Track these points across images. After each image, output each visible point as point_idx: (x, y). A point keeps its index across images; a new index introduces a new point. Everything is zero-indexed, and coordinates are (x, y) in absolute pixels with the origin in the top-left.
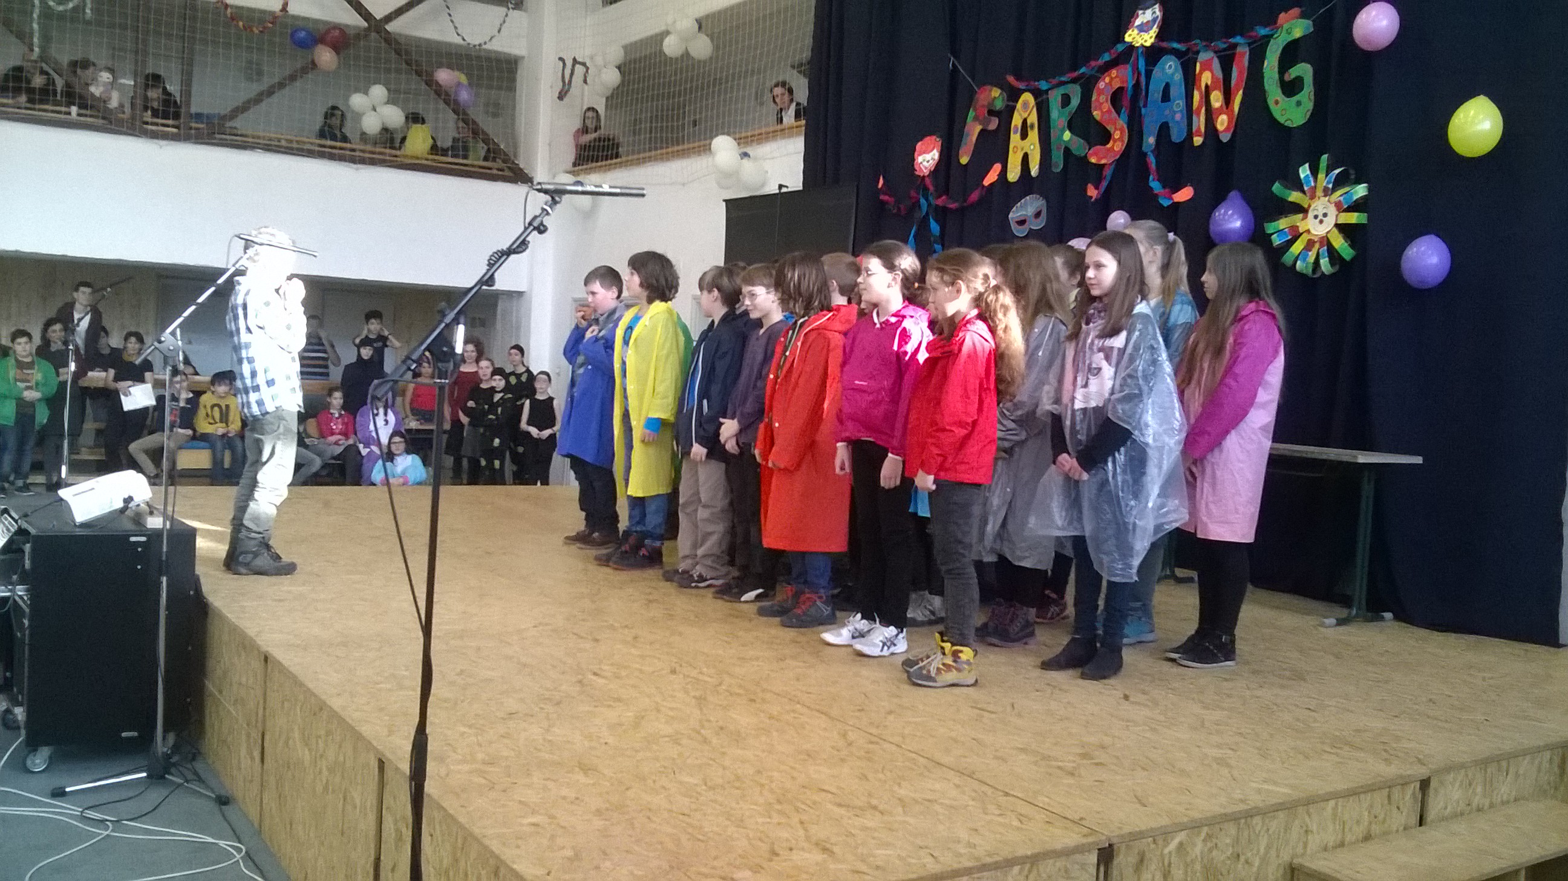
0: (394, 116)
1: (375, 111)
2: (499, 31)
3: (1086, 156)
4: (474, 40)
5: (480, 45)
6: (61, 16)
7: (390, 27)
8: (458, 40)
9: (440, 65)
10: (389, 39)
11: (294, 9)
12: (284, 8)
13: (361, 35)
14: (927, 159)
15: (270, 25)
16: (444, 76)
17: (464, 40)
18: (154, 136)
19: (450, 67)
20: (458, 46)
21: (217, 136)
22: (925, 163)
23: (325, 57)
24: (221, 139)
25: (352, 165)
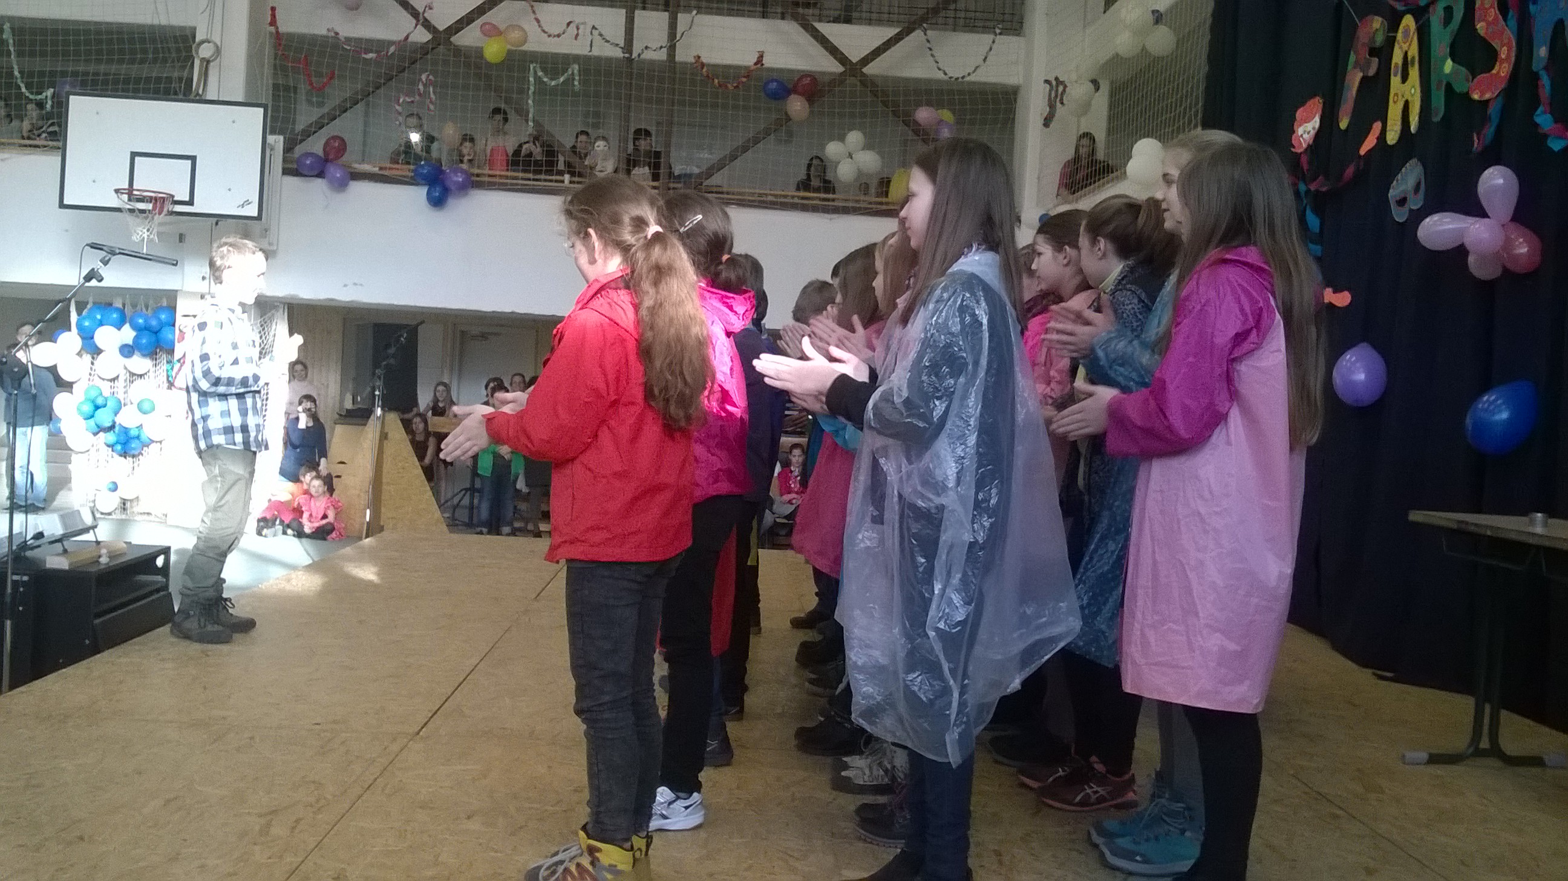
0: (869, 161)
1: (851, 158)
2: (985, 60)
3: (1468, 93)
4: (955, 73)
5: (963, 77)
6: (554, 91)
7: (868, 70)
8: (940, 75)
9: (919, 104)
10: (868, 83)
11: (768, 62)
12: (760, 60)
13: (837, 81)
14: (1306, 130)
15: (744, 80)
16: (923, 114)
17: (945, 74)
19: (929, 104)
20: (938, 81)
22: (1306, 136)
23: (796, 106)
25: (826, 215)
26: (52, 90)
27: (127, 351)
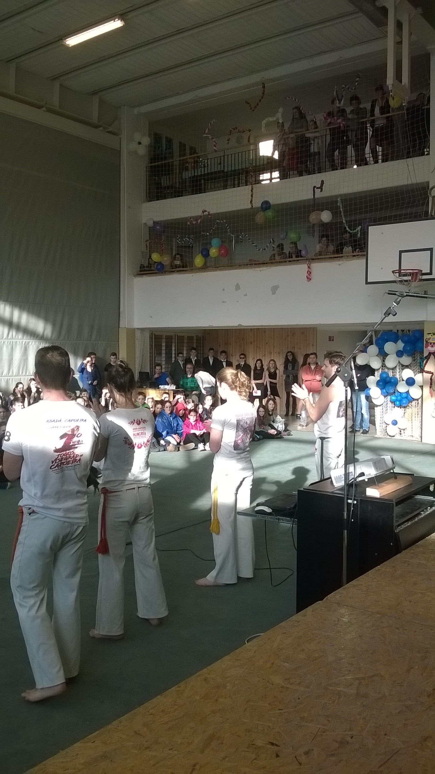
26: (360, 227)
27: (400, 354)
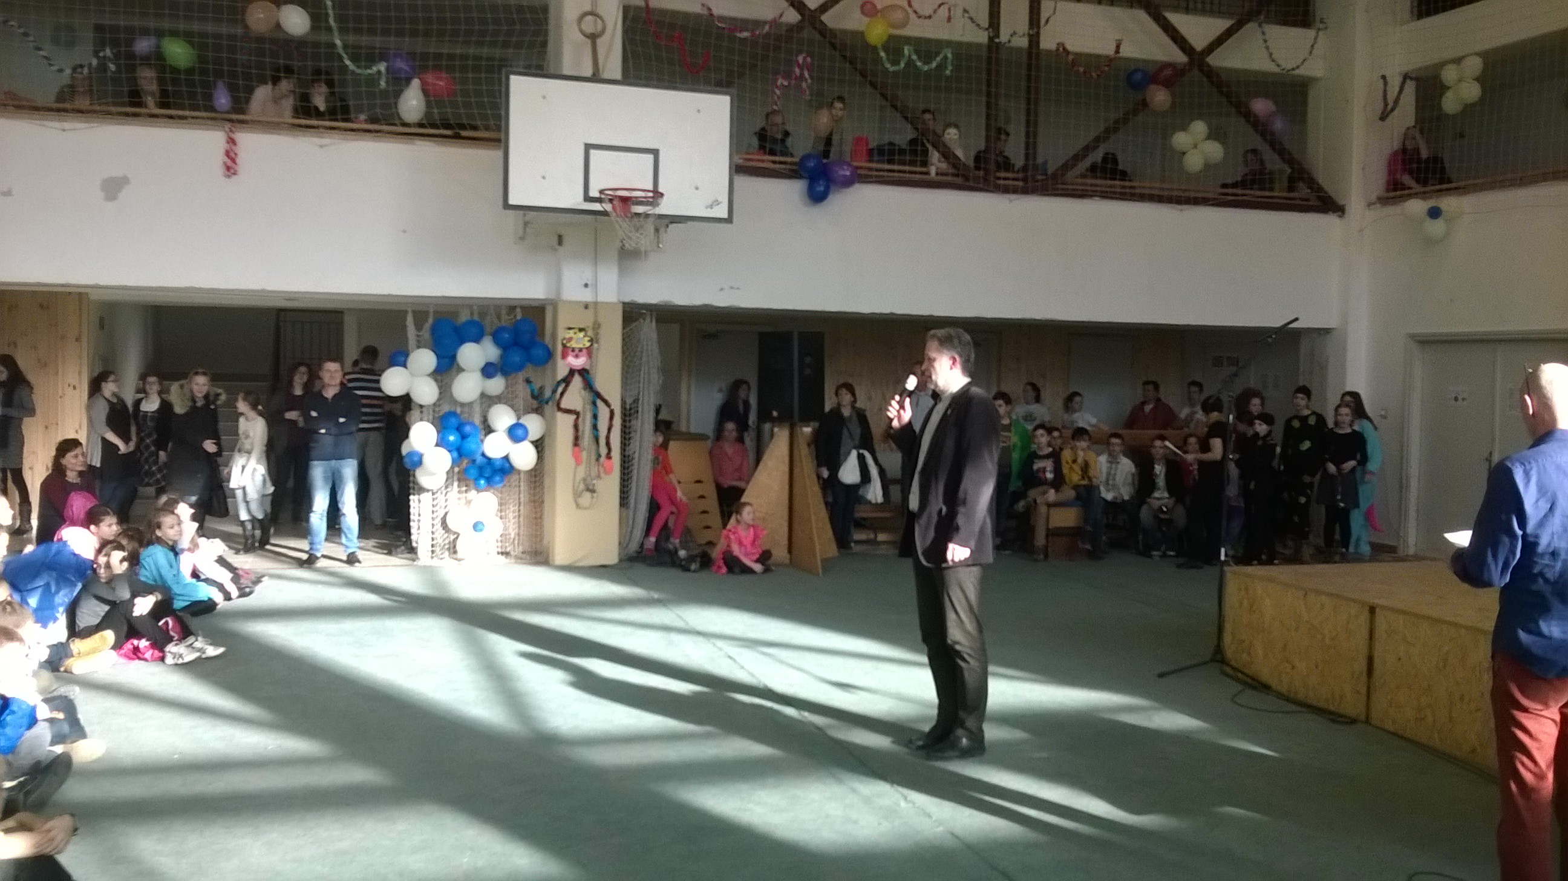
0: (1213, 151)
1: (1197, 148)
2: (1308, 55)
4: (1286, 65)
5: (1292, 70)
6: (926, 75)
7: (1211, 60)
8: (1271, 67)
9: (1257, 96)
10: (1210, 74)
11: (1127, 51)
12: (1118, 50)
13: (1184, 71)
15: (1106, 69)
17: (1278, 66)
18: (1006, 190)
19: (1264, 96)
20: (1273, 73)
21: (1060, 186)
23: (1160, 97)
24: (1063, 189)
25: (1178, 206)
26: (385, 64)
27: (488, 371)
